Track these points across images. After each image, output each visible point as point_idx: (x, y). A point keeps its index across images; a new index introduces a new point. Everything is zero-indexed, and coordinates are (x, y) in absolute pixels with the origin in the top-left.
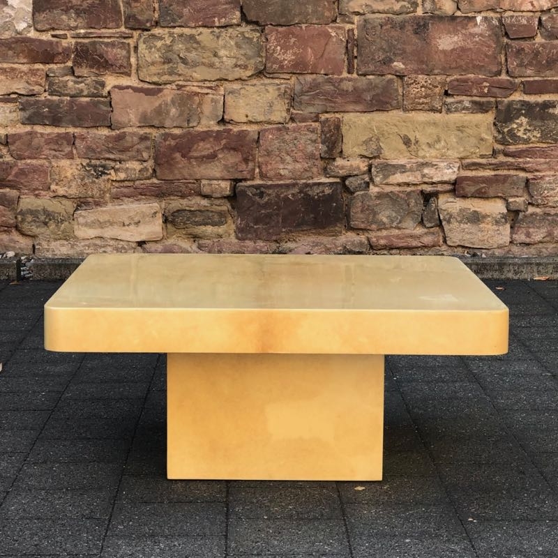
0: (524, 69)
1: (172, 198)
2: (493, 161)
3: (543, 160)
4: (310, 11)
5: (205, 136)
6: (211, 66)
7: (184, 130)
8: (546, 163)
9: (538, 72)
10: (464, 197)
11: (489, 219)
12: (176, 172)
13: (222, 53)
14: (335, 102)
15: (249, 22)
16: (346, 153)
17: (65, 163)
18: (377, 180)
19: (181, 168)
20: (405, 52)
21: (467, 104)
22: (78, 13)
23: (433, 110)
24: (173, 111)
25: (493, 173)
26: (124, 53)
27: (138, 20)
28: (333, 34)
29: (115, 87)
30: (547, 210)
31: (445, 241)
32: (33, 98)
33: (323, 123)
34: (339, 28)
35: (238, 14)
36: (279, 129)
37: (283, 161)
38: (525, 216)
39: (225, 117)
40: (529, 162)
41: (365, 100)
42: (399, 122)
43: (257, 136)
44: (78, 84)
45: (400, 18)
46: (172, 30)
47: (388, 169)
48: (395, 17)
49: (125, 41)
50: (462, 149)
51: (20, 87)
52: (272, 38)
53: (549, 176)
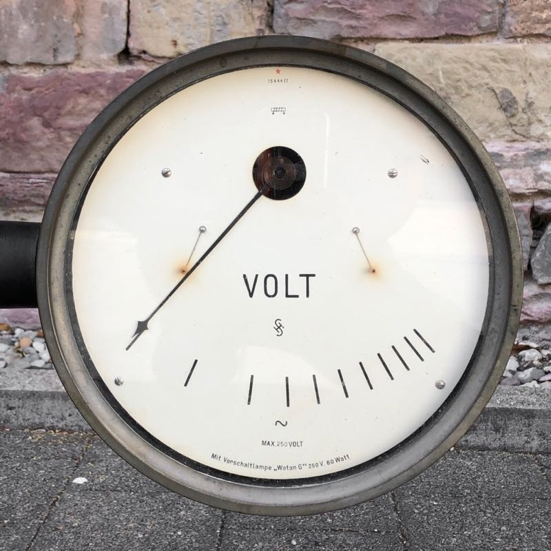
1: (27, 208)
7: (49, 71)
12: (34, 156)
14: (358, 17)
19: (42, 149)
24: (25, 30)
39: (131, 45)
41: (423, 14)
42: (494, 60)
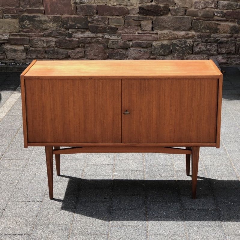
0: (26, 6)
2: (19, 34)
3: (34, 34)
8: (35, 34)
9: (30, 7)
10: (12, 45)
11: (19, 51)
21: (10, 16)
25: (20, 37)
30: (36, 49)
31: (7, 58)
38: (30, 51)
40: (29, 34)
50: (10, 30)
53: (36, 39)
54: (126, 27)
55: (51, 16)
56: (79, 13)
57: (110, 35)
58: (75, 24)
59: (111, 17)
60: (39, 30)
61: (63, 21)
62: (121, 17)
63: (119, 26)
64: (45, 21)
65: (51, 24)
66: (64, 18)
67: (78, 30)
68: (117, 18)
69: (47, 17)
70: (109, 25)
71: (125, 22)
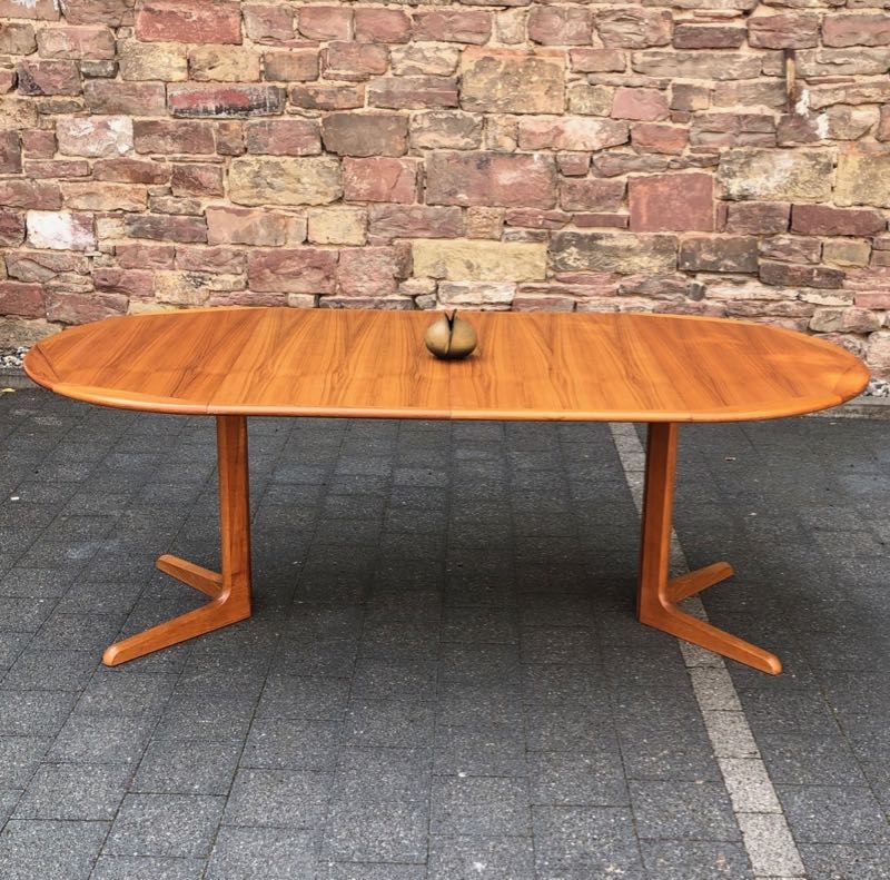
0: (575, 204)
2: (546, 285)
3: (590, 286)
4: (383, 144)
5: (291, 255)
6: (295, 191)
7: (273, 249)
8: (592, 289)
9: (588, 207)
12: (266, 285)
13: (305, 180)
14: (406, 229)
15: (329, 153)
16: (416, 274)
17: (167, 273)
18: (443, 299)
19: (270, 282)
20: (468, 185)
21: (524, 235)
22: (174, 138)
23: (493, 239)
24: (262, 231)
25: (546, 296)
26: (217, 177)
27: (229, 148)
28: (405, 167)
29: (210, 207)
32: (137, 215)
33: (396, 247)
34: (410, 161)
35: (318, 144)
36: (357, 252)
37: (360, 279)
39: (309, 238)
40: (577, 288)
41: (433, 228)
42: (463, 247)
43: (337, 257)
44: (176, 203)
45: (465, 154)
46: (259, 158)
47: (453, 289)
48: (459, 152)
49: (218, 166)
50: (518, 274)
51: (125, 204)
52: (349, 168)
53: (594, 300)
54: (873, 272)
55: (648, 235)
56: (732, 226)
57: (820, 294)
58: (720, 260)
59: (828, 241)
60: (607, 276)
61: (683, 250)
62: (860, 241)
63: (851, 266)
64: (629, 249)
65: (646, 258)
66: (686, 242)
67: (726, 277)
68: (850, 246)
69: (637, 237)
70: (821, 265)
71: (871, 255)
